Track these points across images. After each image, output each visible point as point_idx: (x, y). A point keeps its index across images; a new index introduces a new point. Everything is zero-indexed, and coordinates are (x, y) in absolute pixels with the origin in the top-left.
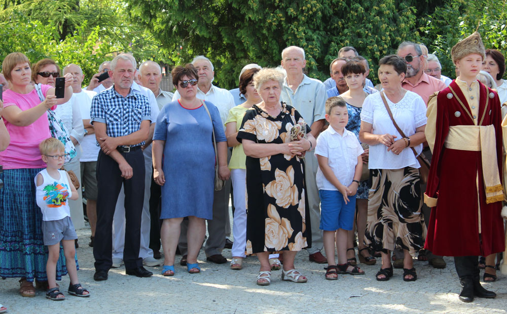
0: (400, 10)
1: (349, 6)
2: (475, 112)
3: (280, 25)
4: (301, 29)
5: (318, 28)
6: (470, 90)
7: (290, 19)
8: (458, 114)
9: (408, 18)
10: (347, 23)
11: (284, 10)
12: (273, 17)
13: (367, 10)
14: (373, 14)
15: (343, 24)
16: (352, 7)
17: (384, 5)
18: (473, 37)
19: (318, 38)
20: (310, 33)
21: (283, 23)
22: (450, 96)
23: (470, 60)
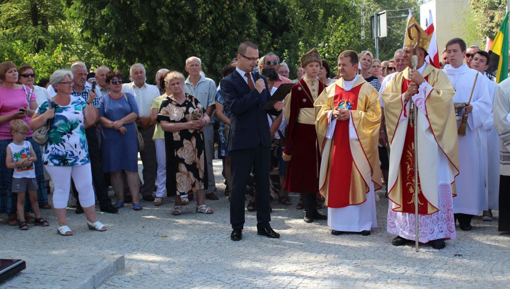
0: (261, 34)
3: (183, 43)
5: (208, 45)
6: (313, 85)
7: (190, 39)
8: (305, 100)
9: (267, 39)
10: (227, 42)
11: (186, 33)
12: (179, 38)
13: (240, 33)
14: (244, 36)
15: (224, 42)
16: (230, 31)
17: (251, 30)
18: (313, 51)
19: (208, 52)
20: (203, 49)
21: (185, 42)
22: (300, 88)
23: (312, 66)
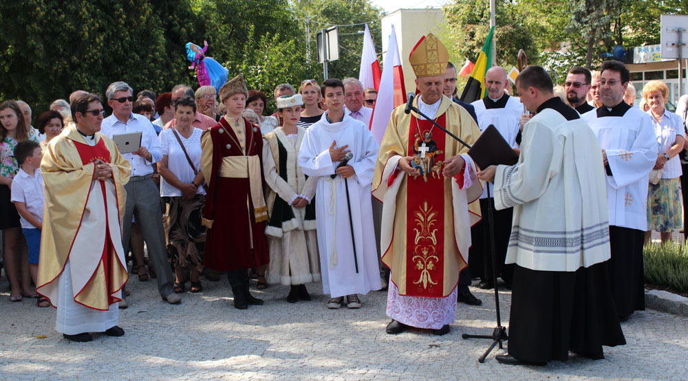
0: (172, 58)
1: (127, 54)
2: (243, 144)
3: (65, 71)
4: (84, 75)
5: (100, 74)
6: (238, 125)
7: (74, 67)
8: (229, 146)
9: (179, 64)
10: (126, 69)
11: (68, 58)
12: (59, 64)
13: (143, 57)
14: (148, 61)
15: (122, 70)
16: (129, 55)
17: (158, 53)
18: (237, 79)
19: (100, 83)
20: (92, 79)
21: (68, 70)
22: (221, 131)
23: (236, 99)
